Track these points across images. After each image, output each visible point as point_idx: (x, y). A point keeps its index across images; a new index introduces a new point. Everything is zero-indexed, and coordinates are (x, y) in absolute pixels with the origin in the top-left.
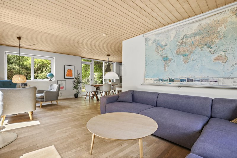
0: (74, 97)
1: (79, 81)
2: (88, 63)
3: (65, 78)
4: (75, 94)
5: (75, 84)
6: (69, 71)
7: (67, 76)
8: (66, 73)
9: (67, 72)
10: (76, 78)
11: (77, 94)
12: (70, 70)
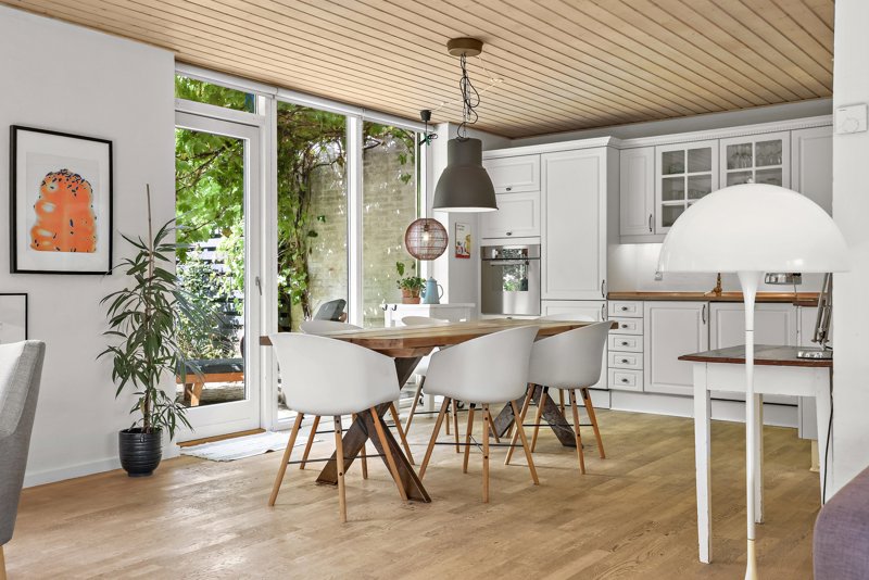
0: (111, 461)
1: (170, 297)
2: (218, 121)
3: (14, 269)
4: (128, 436)
5: (129, 327)
6: (56, 198)
7: (37, 244)
8: (27, 218)
9: (38, 207)
10: (137, 268)
11: (153, 435)
12: (68, 183)
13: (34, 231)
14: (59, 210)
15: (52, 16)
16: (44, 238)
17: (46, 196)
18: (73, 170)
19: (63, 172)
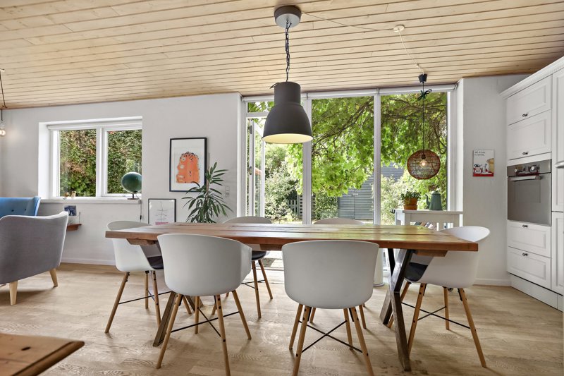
3: (170, 190)
6: (185, 162)
7: (178, 181)
8: (175, 171)
9: (178, 167)
12: (190, 156)
13: (177, 176)
14: (185, 168)
15: (185, 96)
16: (181, 178)
17: (182, 162)
18: (191, 152)
19: (187, 153)
